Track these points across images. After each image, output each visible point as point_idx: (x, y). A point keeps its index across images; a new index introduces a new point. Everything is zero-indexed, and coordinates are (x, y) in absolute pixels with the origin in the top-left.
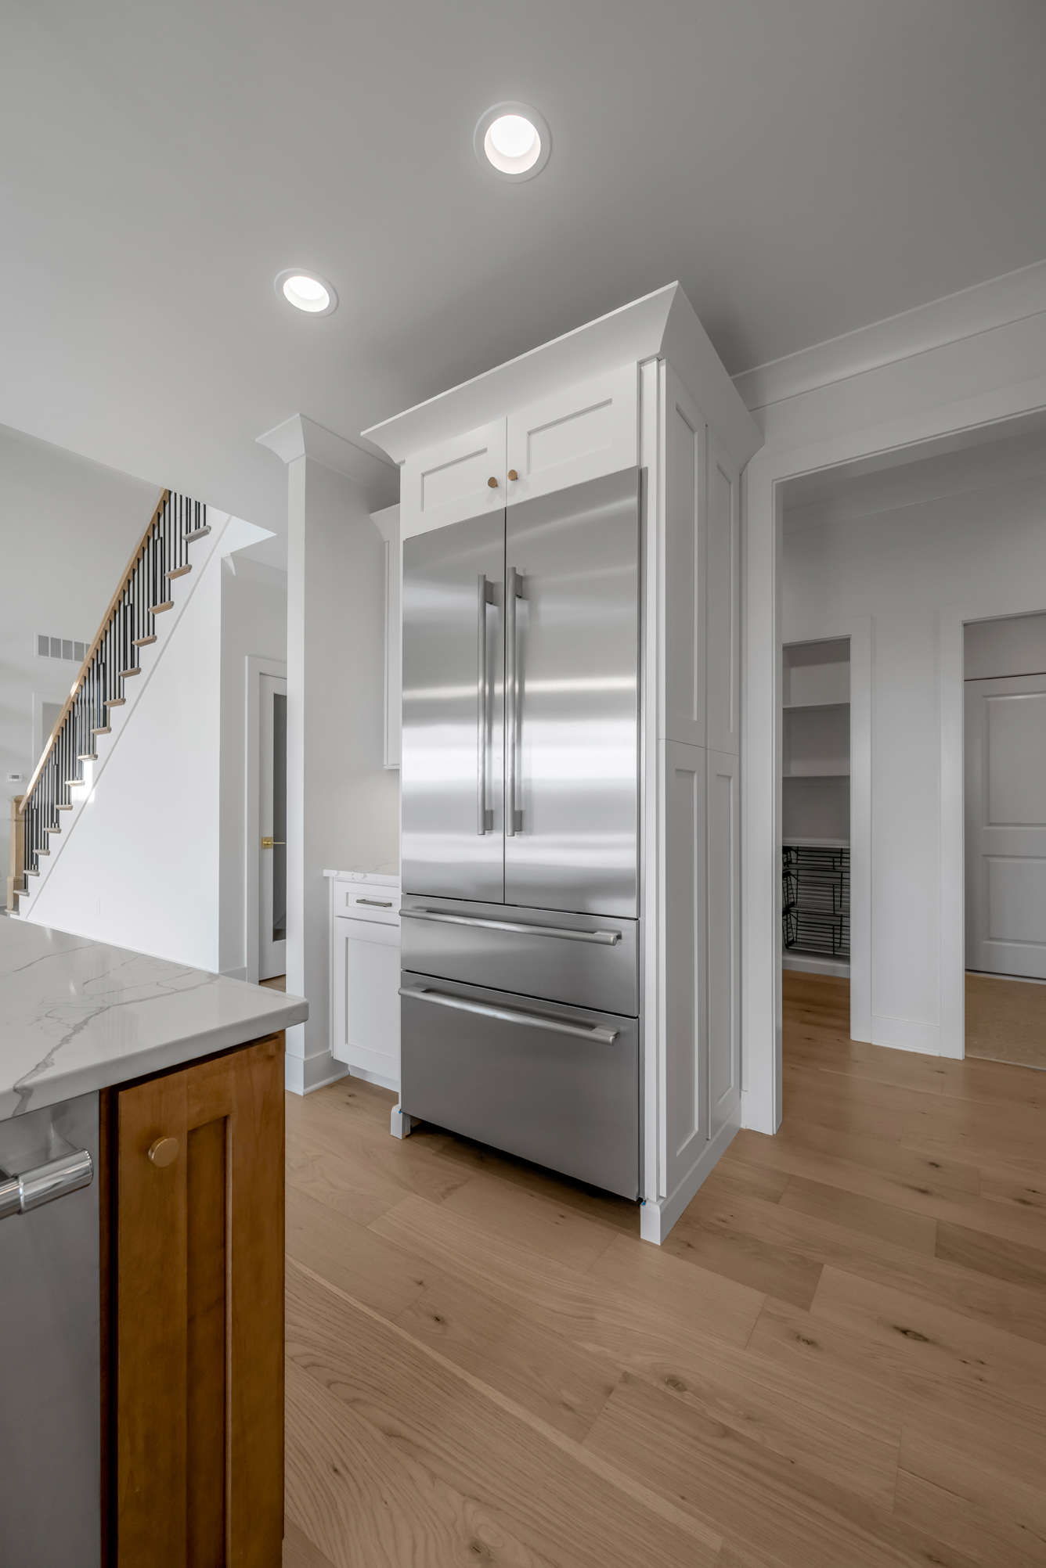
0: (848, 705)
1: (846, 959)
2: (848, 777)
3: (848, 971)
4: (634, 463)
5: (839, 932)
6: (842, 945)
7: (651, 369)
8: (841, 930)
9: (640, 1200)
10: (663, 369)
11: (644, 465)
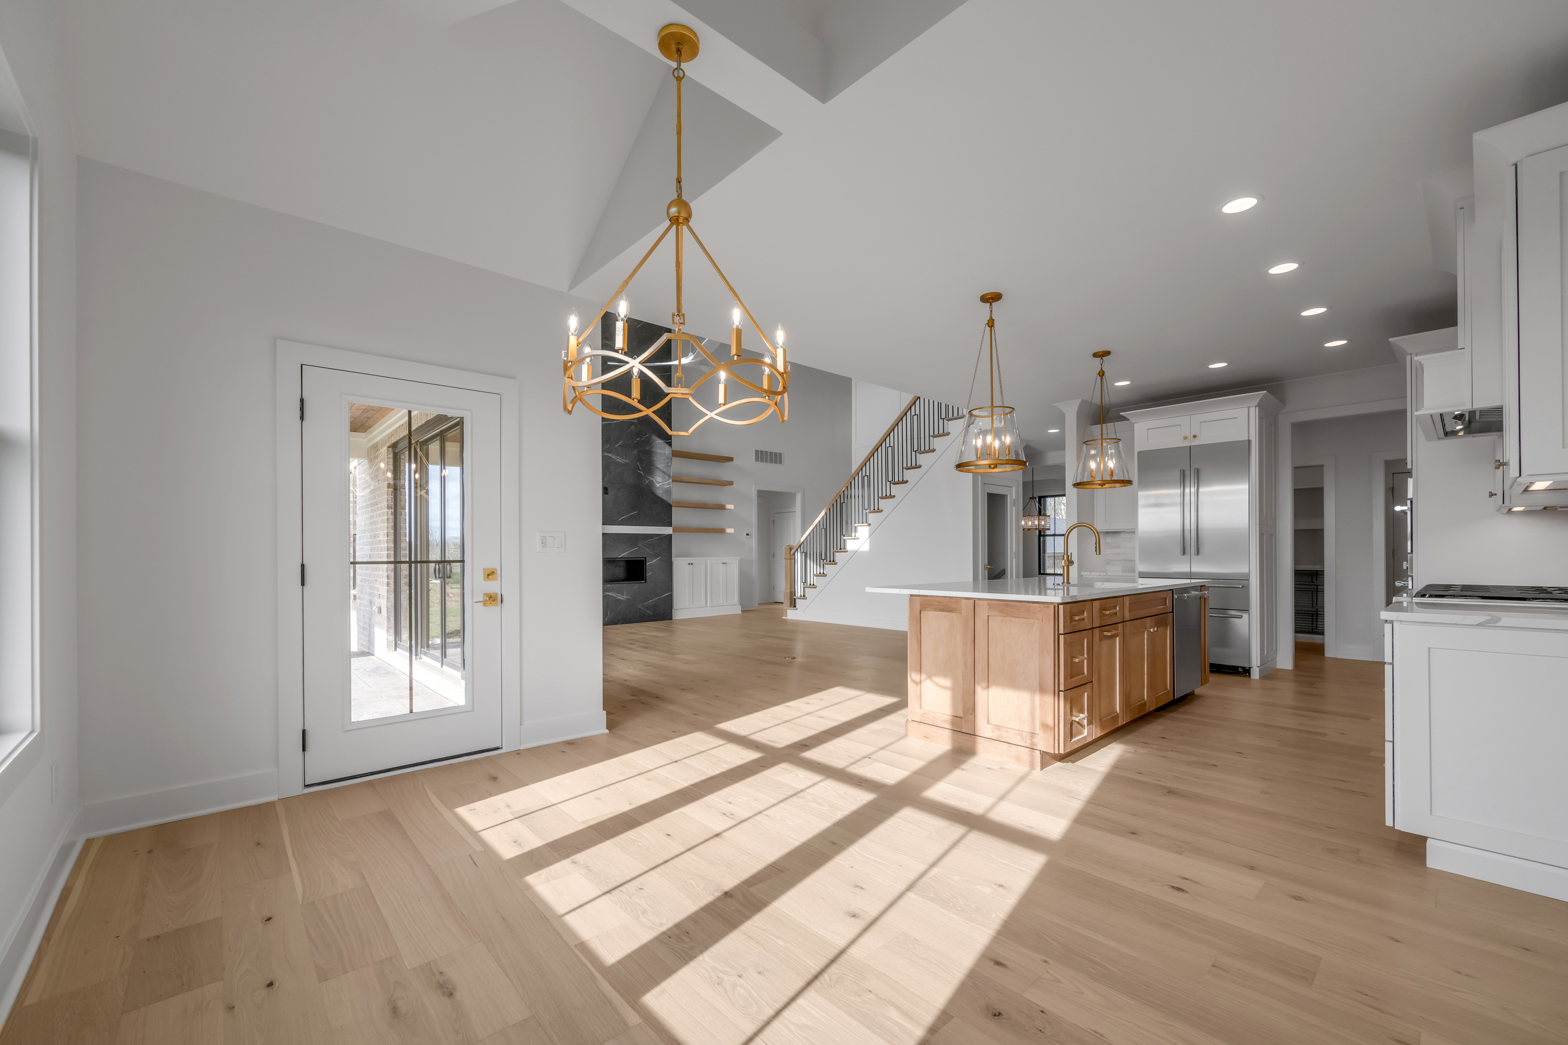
0: (1322, 488)
1: (1322, 633)
2: (1322, 530)
3: (1324, 639)
4: (1246, 438)
5: (1316, 618)
6: (1318, 628)
7: (1252, 410)
8: (1317, 616)
9: (1250, 668)
10: (1257, 409)
11: (1250, 439)
